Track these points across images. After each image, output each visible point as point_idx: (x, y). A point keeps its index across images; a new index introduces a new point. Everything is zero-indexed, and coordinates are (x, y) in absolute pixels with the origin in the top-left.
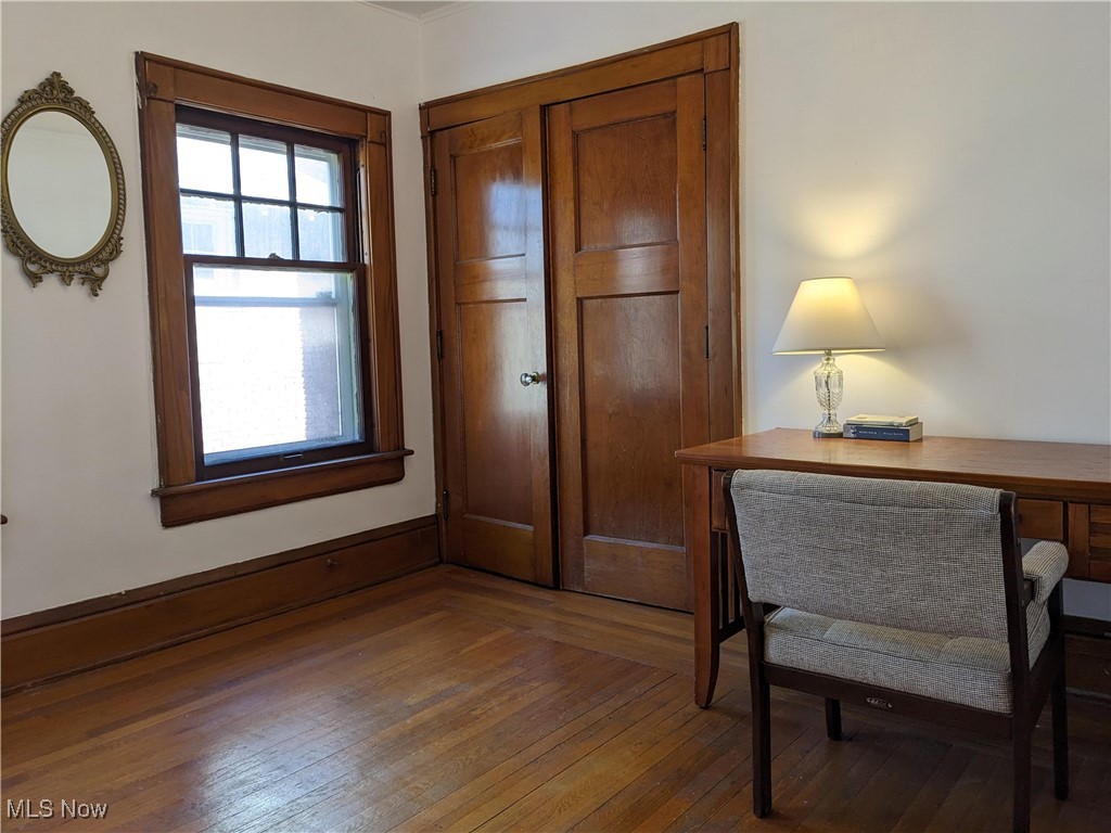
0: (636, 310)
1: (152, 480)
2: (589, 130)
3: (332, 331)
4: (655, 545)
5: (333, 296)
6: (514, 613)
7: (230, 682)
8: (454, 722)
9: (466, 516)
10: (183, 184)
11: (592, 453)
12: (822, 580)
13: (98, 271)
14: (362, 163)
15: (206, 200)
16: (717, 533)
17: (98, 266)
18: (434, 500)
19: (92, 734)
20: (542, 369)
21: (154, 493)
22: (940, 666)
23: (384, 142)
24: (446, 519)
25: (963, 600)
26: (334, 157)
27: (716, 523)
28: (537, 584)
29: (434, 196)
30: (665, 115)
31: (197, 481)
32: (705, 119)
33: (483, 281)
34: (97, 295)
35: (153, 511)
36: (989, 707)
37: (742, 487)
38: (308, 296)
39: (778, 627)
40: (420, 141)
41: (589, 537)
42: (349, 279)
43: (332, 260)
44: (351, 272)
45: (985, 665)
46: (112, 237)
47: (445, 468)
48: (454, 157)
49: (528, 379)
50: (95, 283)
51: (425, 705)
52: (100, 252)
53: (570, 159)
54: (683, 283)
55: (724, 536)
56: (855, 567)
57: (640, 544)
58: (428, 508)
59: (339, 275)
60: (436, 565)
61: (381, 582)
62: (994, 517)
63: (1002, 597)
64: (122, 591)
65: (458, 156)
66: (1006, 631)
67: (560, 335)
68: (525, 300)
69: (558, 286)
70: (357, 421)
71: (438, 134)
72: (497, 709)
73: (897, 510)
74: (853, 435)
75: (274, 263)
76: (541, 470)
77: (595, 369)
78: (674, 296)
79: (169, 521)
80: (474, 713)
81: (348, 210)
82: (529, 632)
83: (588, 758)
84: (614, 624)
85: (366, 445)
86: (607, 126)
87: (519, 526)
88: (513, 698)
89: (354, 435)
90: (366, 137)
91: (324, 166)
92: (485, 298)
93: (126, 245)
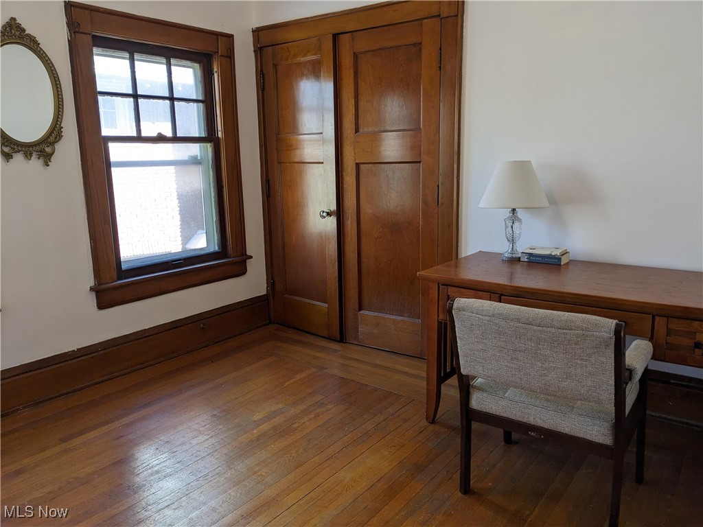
0: (394, 172)
1: (91, 282)
2: (365, 52)
3: (199, 181)
4: (402, 318)
5: (199, 158)
6: (316, 358)
7: (145, 405)
8: (282, 432)
9: (286, 295)
10: (99, 89)
11: (364, 260)
12: (506, 366)
13: (48, 150)
14: (215, 70)
15: (114, 98)
16: (441, 322)
17: (48, 146)
18: (266, 285)
19: (64, 440)
20: (333, 207)
21: (92, 289)
22: (573, 417)
23: (230, 56)
24: (273, 297)
25: (589, 383)
26: (197, 65)
27: (441, 317)
28: (330, 338)
29: (263, 90)
30: (414, 45)
31: (119, 279)
32: (440, 49)
33: (295, 149)
34: (48, 165)
35: (92, 300)
36: (600, 441)
37: (459, 310)
38: (183, 159)
39: (478, 389)
40: (253, 54)
41: (362, 312)
42: (209, 147)
43: (197, 136)
44: (210, 142)
45: (599, 418)
46: (55, 127)
47: (272, 265)
48: (275, 66)
49: (325, 214)
50: (47, 158)
51: (264, 420)
52: (49, 137)
53: (352, 71)
54: (424, 157)
55: (446, 324)
56: (526, 361)
57: (393, 317)
58: (262, 290)
59: (202, 144)
60: (267, 325)
61: (232, 337)
62: (611, 338)
63: (612, 382)
64: (75, 349)
65: (278, 65)
66: (613, 401)
67: (345, 186)
68: (322, 163)
69: (344, 155)
70: (216, 238)
71: (265, 49)
72: (307, 423)
73: (553, 330)
74: (526, 260)
75: (160, 139)
76: (333, 270)
77: (367, 209)
78: (418, 164)
79: (101, 306)
80: (294, 426)
81: (207, 101)
82: (325, 371)
83: (363, 456)
84: (377, 366)
85: (222, 253)
86: (376, 50)
87: (319, 303)
88: (318, 415)
89: (215, 247)
90: (218, 52)
91: (190, 71)
92: (297, 160)
93: (65, 132)
